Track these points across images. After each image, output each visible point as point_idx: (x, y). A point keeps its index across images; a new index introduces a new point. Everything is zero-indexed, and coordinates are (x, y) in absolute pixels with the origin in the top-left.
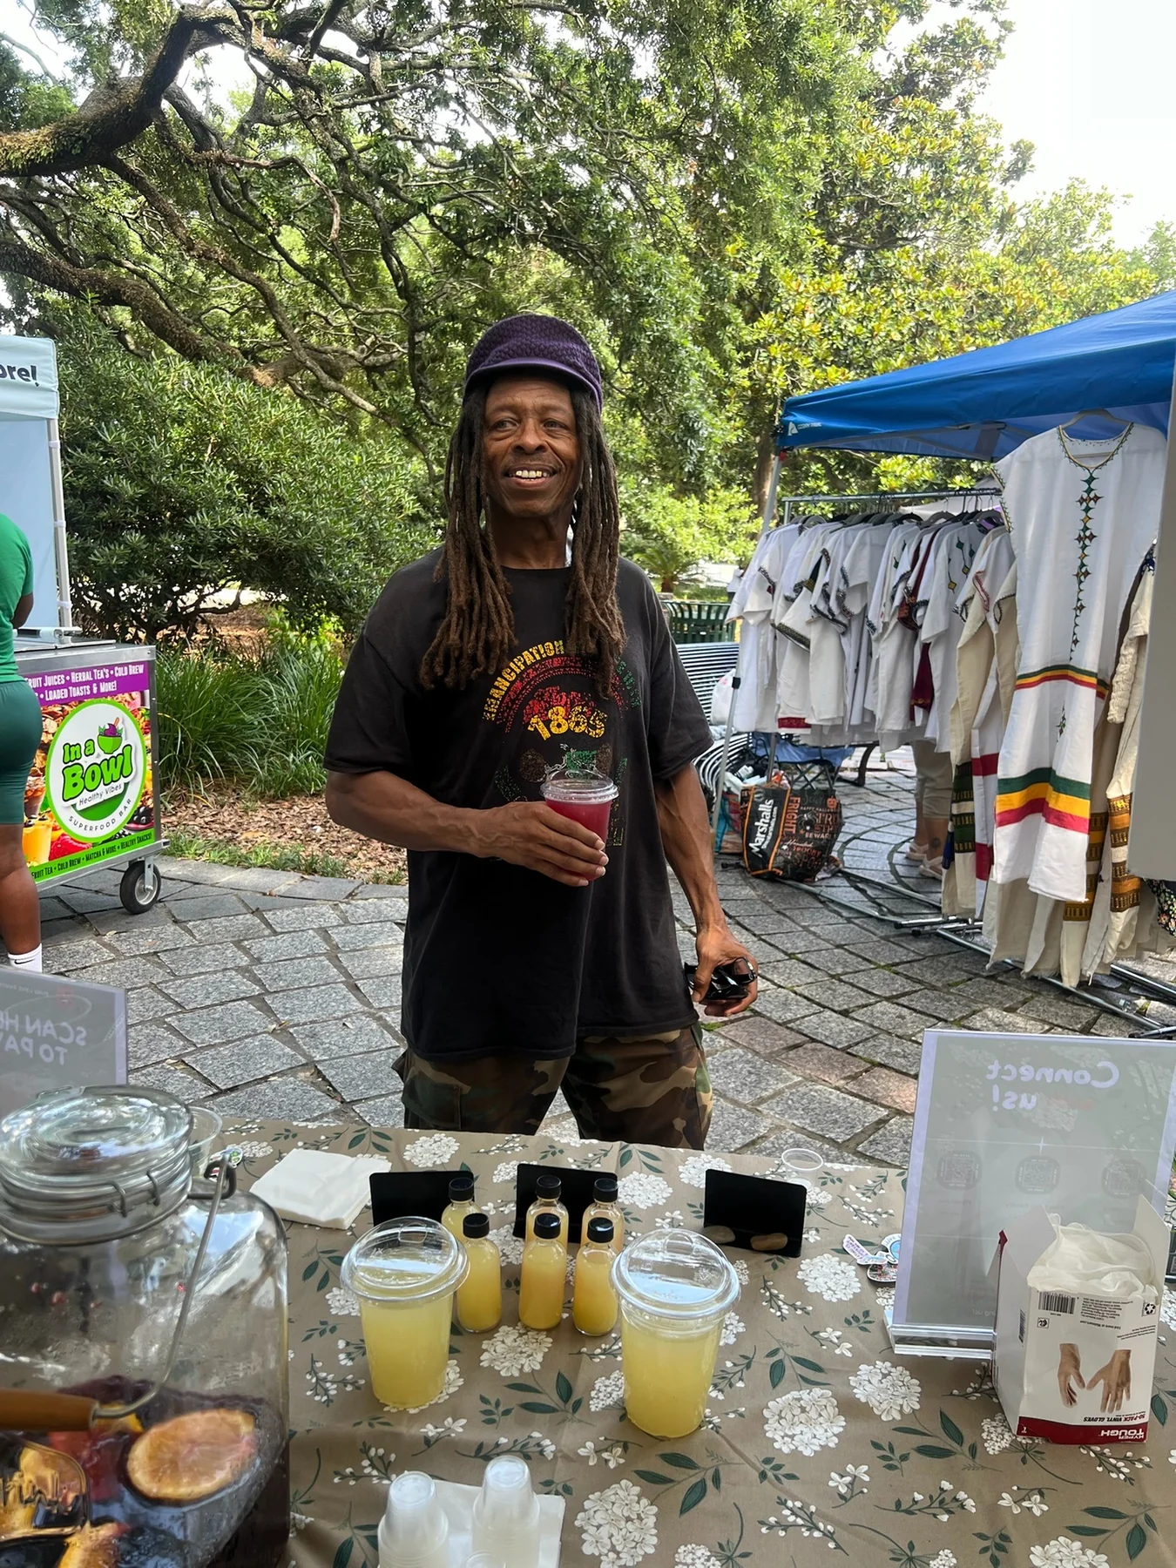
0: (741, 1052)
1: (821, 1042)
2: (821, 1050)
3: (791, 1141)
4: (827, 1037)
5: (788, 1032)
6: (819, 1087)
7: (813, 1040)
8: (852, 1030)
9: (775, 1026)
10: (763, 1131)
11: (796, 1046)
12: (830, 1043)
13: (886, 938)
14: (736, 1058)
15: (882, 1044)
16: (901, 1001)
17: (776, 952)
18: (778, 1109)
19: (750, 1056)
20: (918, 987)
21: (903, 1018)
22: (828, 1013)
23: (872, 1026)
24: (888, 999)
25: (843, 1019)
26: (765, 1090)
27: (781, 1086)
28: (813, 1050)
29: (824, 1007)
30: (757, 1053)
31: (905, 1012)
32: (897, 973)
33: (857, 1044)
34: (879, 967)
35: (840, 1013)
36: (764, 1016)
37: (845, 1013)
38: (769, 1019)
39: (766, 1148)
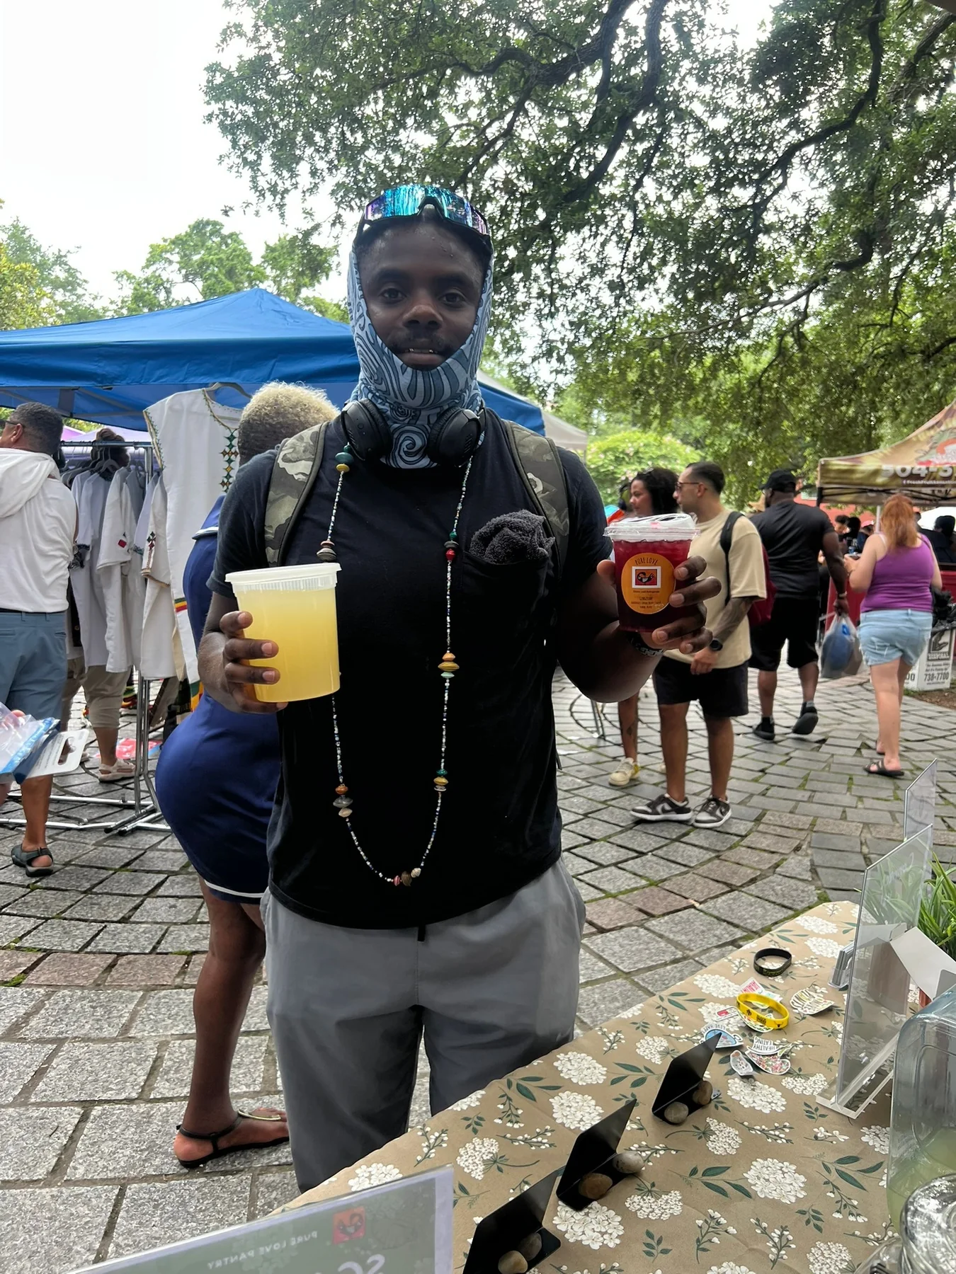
0: (67, 992)
1: (127, 954)
2: (135, 961)
3: (184, 1050)
4: (129, 947)
5: (92, 956)
6: (163, 993)
7: (120, 955)
8: (144, 932)
9: (76, 956)
10: (154, 1054)
11: (111, 967)
12: (137, 951)
13: (98, 844)
14: (68, 1000)
15: (180, 936)
16: (161, 891)
17: (14, 888)
18: (148, 1028)
19: (79, 993)
20: (162, 877)
21: (174, 906)
22: (113, 925)
23: (157, 923)
24: (148, 895)
25: (128, 926)
26: (121, 1016)
27: (131, 1007)
28: (129, 963)
29: (103, 922)
30: (83, 987)
31: (172, 901)
32: (136, 871)
33: (159, 943)
34: (116, 871)
35: (119, 922)
36: (56, 952)
37: (124, 920)
38: (63, 951)
39: (170, 1068)
